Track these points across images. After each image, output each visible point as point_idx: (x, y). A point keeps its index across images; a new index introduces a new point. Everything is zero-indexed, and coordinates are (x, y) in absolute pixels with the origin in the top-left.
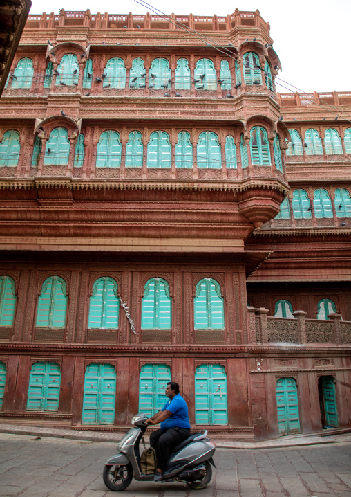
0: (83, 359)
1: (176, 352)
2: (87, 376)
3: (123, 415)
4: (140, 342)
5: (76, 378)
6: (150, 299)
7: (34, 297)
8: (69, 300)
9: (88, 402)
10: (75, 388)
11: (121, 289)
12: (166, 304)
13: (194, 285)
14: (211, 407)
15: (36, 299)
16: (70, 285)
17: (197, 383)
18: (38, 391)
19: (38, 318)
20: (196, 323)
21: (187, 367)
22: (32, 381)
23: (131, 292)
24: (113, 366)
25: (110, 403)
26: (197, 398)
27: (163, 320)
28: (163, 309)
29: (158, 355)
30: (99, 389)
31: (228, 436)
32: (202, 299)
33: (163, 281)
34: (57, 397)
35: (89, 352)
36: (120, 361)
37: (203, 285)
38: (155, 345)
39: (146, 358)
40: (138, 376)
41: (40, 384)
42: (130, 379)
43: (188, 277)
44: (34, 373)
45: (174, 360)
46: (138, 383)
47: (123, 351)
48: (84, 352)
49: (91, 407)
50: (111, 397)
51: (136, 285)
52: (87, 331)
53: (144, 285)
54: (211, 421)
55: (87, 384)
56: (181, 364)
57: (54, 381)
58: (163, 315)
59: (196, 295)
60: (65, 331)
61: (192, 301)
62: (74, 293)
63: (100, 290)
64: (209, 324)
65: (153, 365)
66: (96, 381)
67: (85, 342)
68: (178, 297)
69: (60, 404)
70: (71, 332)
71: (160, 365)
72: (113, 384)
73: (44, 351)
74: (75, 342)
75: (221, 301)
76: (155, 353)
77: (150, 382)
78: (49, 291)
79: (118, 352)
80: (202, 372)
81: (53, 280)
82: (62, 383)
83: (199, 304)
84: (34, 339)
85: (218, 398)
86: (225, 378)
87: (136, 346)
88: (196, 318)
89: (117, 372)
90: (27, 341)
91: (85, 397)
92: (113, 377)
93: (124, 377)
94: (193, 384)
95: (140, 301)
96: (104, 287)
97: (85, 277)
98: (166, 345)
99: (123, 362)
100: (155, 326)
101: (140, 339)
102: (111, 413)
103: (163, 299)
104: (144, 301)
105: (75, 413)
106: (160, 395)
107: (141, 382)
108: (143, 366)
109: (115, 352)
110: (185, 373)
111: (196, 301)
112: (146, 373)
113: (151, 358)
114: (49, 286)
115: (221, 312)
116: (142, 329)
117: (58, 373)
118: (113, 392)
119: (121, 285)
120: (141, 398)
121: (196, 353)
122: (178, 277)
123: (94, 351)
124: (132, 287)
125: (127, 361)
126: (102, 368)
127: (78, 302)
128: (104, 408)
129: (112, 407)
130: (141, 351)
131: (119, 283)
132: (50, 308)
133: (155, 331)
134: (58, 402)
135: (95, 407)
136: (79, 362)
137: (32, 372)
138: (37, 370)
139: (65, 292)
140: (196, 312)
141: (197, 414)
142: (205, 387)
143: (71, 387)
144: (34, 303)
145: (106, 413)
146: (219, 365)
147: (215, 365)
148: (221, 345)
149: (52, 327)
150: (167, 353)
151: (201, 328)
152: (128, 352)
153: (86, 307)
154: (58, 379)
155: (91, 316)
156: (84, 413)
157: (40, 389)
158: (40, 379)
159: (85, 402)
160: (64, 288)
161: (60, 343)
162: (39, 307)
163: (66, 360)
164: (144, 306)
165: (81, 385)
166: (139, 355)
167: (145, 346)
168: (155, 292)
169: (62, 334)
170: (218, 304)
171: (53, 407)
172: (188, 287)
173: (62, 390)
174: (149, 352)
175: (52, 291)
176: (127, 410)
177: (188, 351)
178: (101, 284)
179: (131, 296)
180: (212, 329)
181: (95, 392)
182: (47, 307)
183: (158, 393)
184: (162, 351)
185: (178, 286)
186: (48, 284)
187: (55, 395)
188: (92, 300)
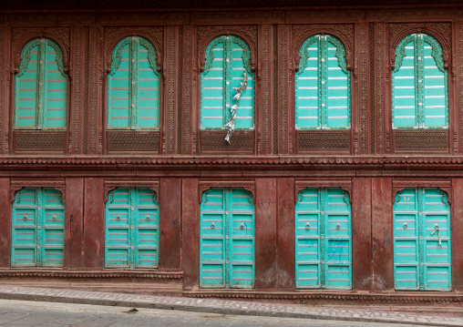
0: (196, 182)
1: (359, 168)
2: (204, 210)
3: (269, 272)
4: (295, 152)
5: (186, 214)
6: (310, 73)
7: (100, 75)
8: (163, 79)
9: (207, 252)
10: (185, 230)
11: (257, 57)
12: (339, 83)
13: (391, 47)
14: (421, 260)
15: (104, 80)
16: (162, 52)
17: (396, 220)
18: (122, 236)
19: (111, 113)
20: (396, 117)
21: (379, 194)
22: (110, 219)
23: (276, 62)
24: (249, 193)
25: (246, 254)
26: (397, 246)
27: (334, 112)
28: (334, 92)
29: (326, 174)
30: (226, 231)
31: (452, 308)
32: (406, 73)
33: (334, 40)
34: (154, 246)
35: (206, 169)
36: (260, 183)
37: (410, 48)
38: (322, 156)
39: (306, 178)
40: (292, 209)
41: (125, 225)
42: (279, 214)
43: (381, 32)
44: (112, 206)
45: (356, 181)
46: (293, 221)
47: (266, 168)
48: (196, 169)
49: (213, 261)
50: (248, 244)
51: (284, 49)
52: (200, 133)
53: (298, 48)
54: (421, 283)
55: (205, 223)
56: (368, 188)
57: (148, 220)
58: (334, 103)
59: (396, 65)
60: (161, 134)
61: (389, 77)
62: (171, 66)
63: (219, 59)
64: (419, 118)
65: (317, 190)
66: (219, 219)
67: (197, 153)
68: (362, 69)
69: (161, 256)
70: (171, 137)
71: (330, 190)
72: (249, 222)
73: (126, 169)
74: (180, 152)
75: (442, 77)
76: (322, 169)
77: (314, 219)
78: (125, 65)
79: (257, 169)
80: (406, 202)
81: (131, 44)
82: (162, 222)
83: (402, 82)
84: (107, 149)
85: (435, 245)
86: (447, 212)
87: (288, 157)
88: (396, 107)
89: (255, 203)
90: (96, 153)
91: (203, 244)
92: (250, 211)
93: (268, 211)
94: (391, 221)
95: (293, 79)
96: (225, 55)
97: (190, 36)
98: (342, 156)
99: (266, 185)
100: (320, 121)
101: (295, 145)
102: (248, 269)
103: (335, 74)
104: (300, 78)
105: (189, 272)
106: (331, 241)
107: (298, 220)
108: (301, 192)
109: (251, 169)
110: (375, 203)
111: (396, 77)
112: (307, 203)
113: (315, 178)
114: (125, 54)
115: (443, 96)
116: (298, 127)
117: (153, 206)
118: (250, 236)
119: (256, 50)
120: (298, 245)
121: (395, 169)
122: (362, 32)
123: (213, 168)
124: (276, 53)
125: (272, 183)
126: (229, 196)
127: (180, 82)
128: (237, 261)
129: (251, 261)
130: (297, 167)
131: (252, 45)
132: (131, 94)
133: (321, 133)
134: (157, 254)
135: (220, 261)
136: (188, 187)
137: (109, 206)
138: (118, 201)
139: (154, 65)
140: (396, 97)
141: (397, 271)
142: (411, 227)
143: (178, 228)
144: (100, 87)
145: (240, 269)
146: (438, 190)
147: (429, 190)
148: (442, 155)
149: (137, 127)
150: (343, 169)
151: (405, 125)
152: (273, 169)
153: (194, 91)
154: (154, 216)
155: (204, 107)
156: (202, 270)
157: (125, 233)
158: (122, 215)
159: (202, 252)
160: (153, 58)
161: (153, 156)
162: (111, 94)
163: (166, 183)
164: (299, 88)
165: (195, 225)
166: (294, 174)
167: (304, 157)
168: (319, 62)
169: (155, 140)
170: (436, 82)
171: (149, 262)
172: (381, 52)
173: (162, 233)
174: (312, 167)
175: (131, 64)
176: (276, 264)
177: (382, 167)
178: (219, 49)
179: (276, 69)
180: (424, 126)
181: (219, 236)
182: (125, 94)
183: (328, 237)
184: (334, 167)
185: (362, 49)
186: (122, 51)
187: (151, 241)
188: (204, 79)
